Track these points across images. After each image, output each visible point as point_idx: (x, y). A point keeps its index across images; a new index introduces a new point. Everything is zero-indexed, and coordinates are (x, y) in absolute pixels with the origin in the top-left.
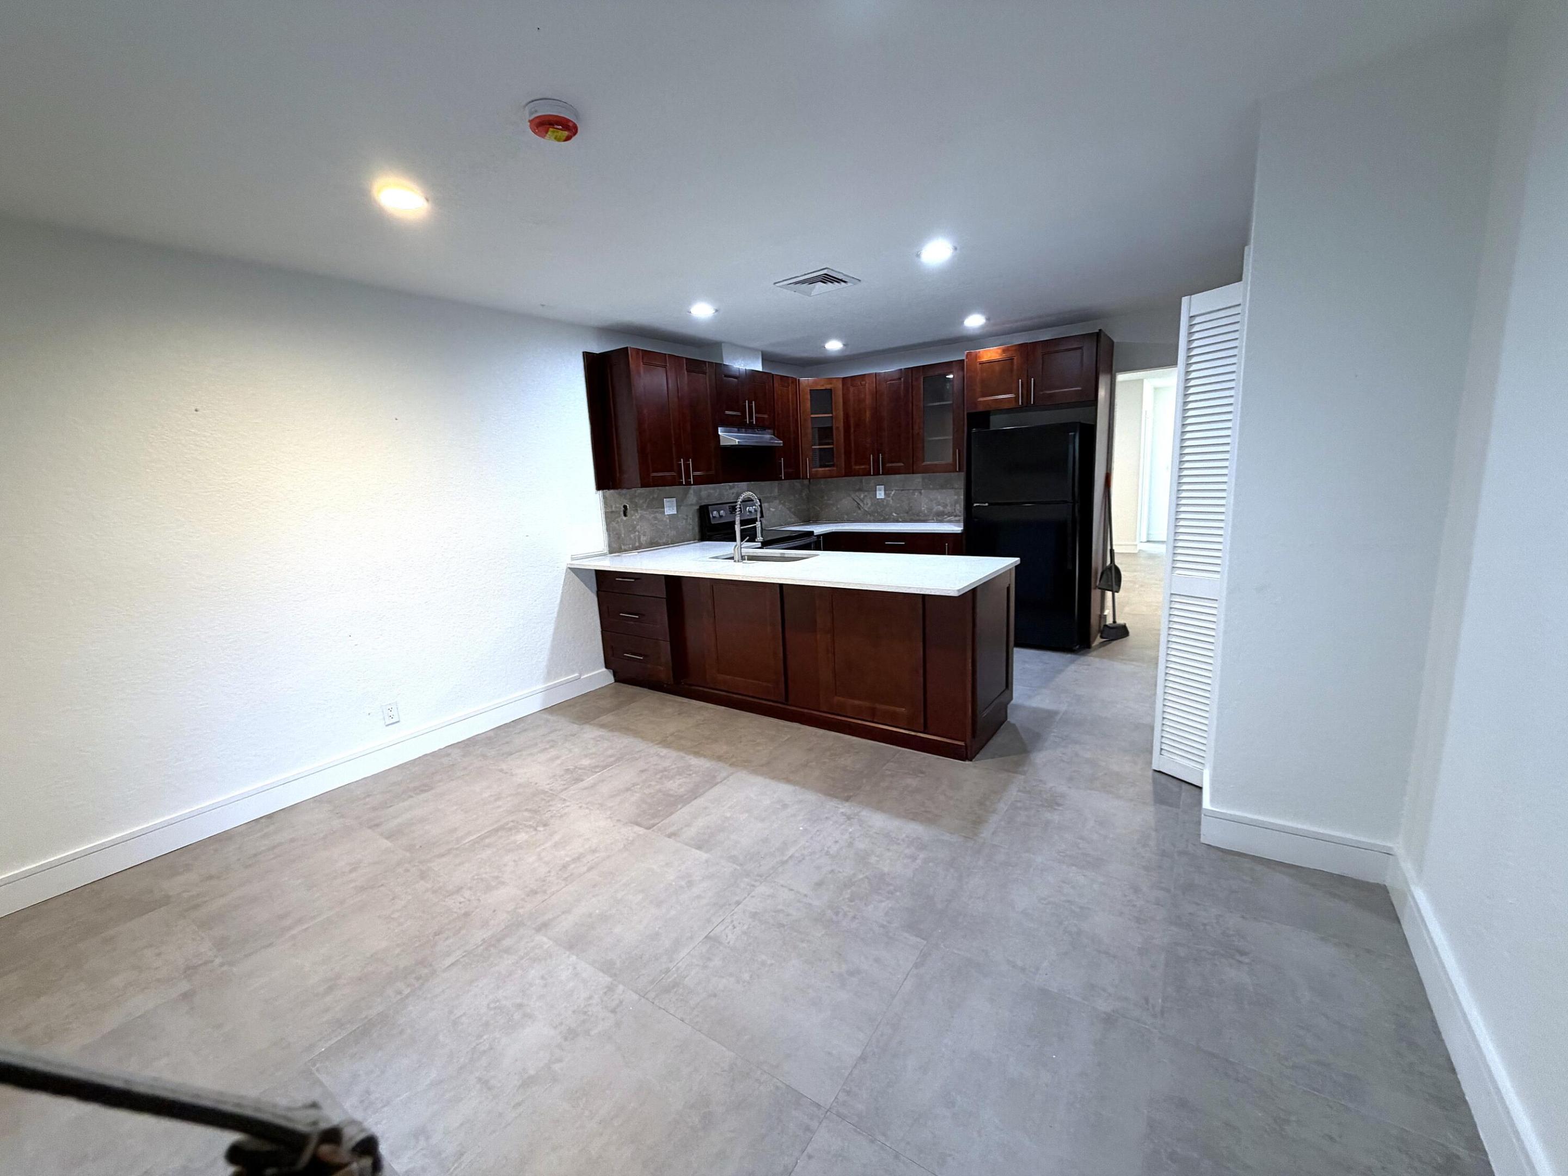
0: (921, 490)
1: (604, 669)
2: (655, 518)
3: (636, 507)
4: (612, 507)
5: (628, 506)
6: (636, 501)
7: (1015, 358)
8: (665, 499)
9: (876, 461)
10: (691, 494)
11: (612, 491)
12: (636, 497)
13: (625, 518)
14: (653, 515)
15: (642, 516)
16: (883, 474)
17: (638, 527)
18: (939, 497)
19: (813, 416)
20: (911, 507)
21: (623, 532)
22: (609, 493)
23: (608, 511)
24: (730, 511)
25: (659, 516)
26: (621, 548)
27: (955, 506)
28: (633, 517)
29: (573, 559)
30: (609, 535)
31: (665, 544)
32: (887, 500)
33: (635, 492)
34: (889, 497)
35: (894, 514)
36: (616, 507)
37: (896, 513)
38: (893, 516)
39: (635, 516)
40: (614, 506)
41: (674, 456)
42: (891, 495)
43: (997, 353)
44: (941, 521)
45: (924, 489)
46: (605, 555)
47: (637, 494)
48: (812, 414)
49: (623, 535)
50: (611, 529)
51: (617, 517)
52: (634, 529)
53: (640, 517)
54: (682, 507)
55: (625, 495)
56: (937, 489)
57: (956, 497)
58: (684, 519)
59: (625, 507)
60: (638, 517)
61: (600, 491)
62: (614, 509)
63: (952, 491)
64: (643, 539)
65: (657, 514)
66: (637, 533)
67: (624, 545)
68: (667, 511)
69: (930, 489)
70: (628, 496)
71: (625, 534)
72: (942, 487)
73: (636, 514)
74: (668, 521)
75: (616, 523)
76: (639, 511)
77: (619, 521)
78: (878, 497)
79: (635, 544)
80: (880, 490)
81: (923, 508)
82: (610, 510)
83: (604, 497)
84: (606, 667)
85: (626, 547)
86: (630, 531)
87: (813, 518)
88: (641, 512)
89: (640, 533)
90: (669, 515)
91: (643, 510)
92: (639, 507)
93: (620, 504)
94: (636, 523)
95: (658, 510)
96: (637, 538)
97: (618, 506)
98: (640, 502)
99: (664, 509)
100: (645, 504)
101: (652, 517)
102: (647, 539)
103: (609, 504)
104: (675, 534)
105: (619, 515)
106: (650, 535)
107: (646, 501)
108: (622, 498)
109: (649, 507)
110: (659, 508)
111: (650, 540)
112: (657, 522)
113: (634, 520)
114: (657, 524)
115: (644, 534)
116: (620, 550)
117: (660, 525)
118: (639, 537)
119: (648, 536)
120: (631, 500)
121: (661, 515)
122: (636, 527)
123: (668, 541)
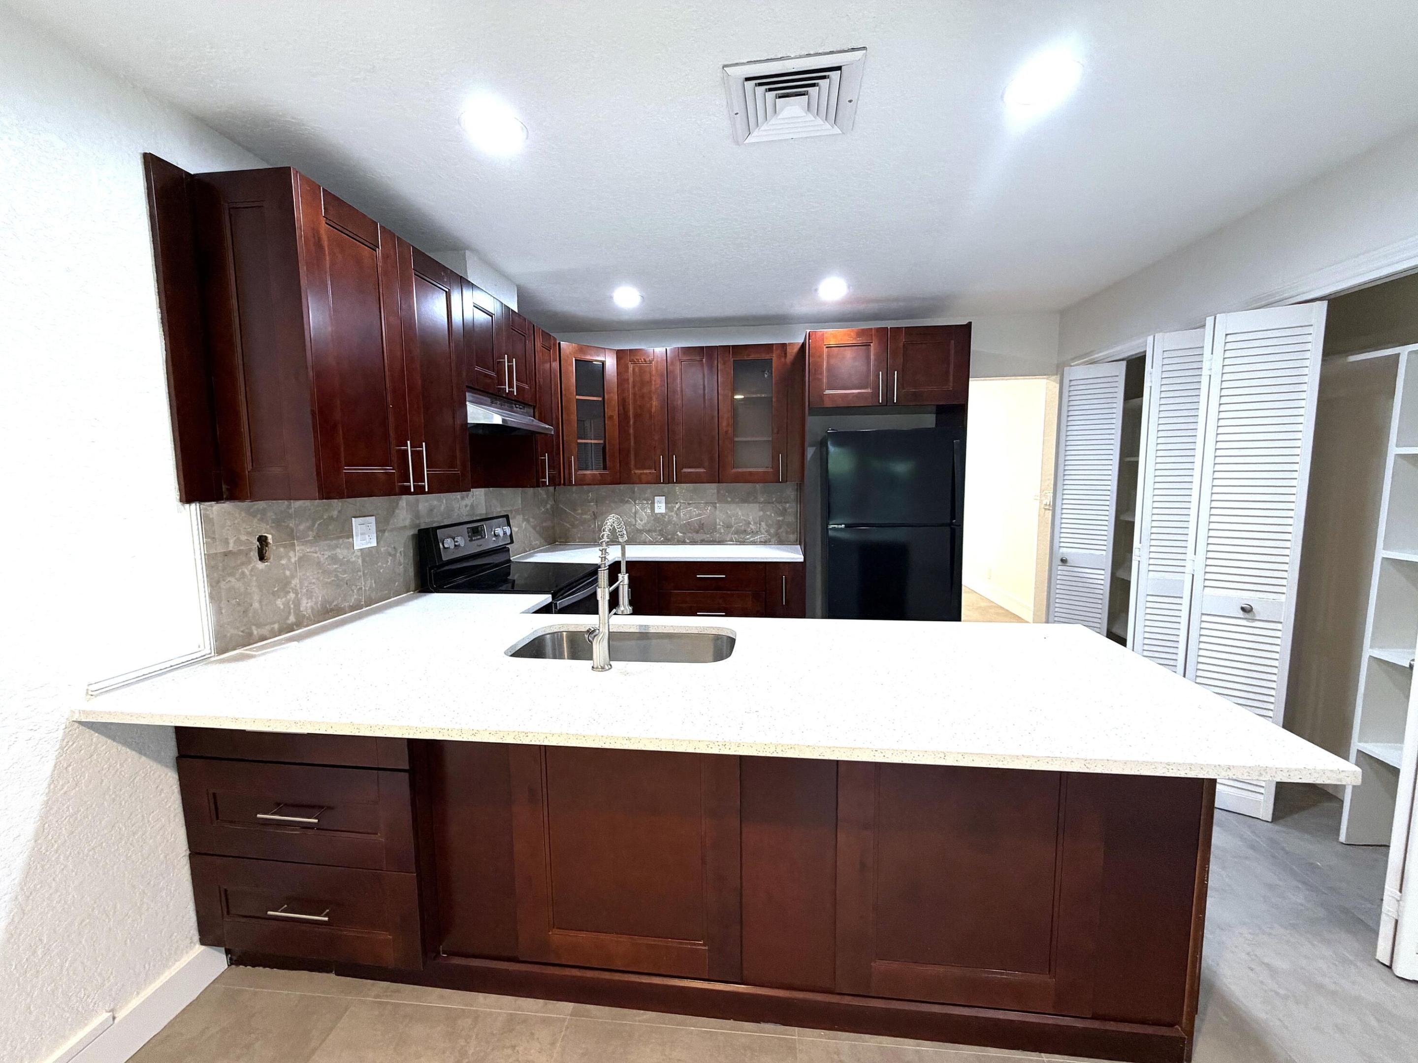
0: (716, 503)
1: (199, 949)
2: (334, 559)
3: (291, 537)
4: (228, 543)
5: (270, 537)
6: (292, 525)
7: (872, 344)
8: (353, 521)
9: (668, 465)
10: (403, 507)
11: (226, 506)
12: (290, 516)
13: (261, 565)
14: (327, 554)
15: (304, 555)
16: (676, 482)
17: (295, 582)
18: (740, 513)
19: (578, 397)
20: (703, 524)
21: (256, 597)
22: (215, 509)
23: (213, 551)
24: (469, 537)
25: (341, 553)
26: (250, 634)
27: (760, 524)
28: (283, 562)
29: (91, 694)
30: (218, 612)
31: (353, 608)
32: (669, 516)
33: (289, 507)
34: (672, 512)
35: (680, 534)
36: (238, 541)
37: (681, 533)
38: (678, 535)
39: (285, 558)
40: (231, 542)
41: (392, 434)
42: (675, 509)
43: (849, 335)
44: (742, 542)
45: (720, 501)
46: (204, 660)
47: (292, 511)
48: (576, 395)
49: (256, 605)
50: (223, 593)
51: (243, 564)
52: (284, 585)
53: (300, 559)
54: (386, 534)
55: (264, 512)
56: (737, 503)
57: (761, 513)
58: (390, 555)
59: (262, 540)
60: (293, 560)
61: (193, 505)
62: (231, 547)
63: (756, 506)
64: (306, 605)
65: (338, 550)
66: (292, 595)
67: (259, 626)
68: (357, 543)
69: (728, 502)
70: (270, 515)
71: (260, 602)
72: (744, 501)
73: (291, 554)
74: (360, 561)
75: (238, 580)
76: (297, 548)
77: (247, 572)
78: (656, 512)
79: (287, 618)
80: (659, 502)
81: (718, 527)
82: (221, 549)
83: (206, 520)
84: (203, 942)
85: (265, 631)
86: (274, 593)
87: (560, 538)
88: (300, 549)
89: (297, 594)
90: (361, 549)
91: (305, 543)
92: (298, 539)
93: (248, 533)
94: (288, 573)
95: (341, 541)
96: (292, 606)
97: (244, 538)
98: (302, 527)
99: (351, 540)
100: (312, 530)
101: (326, 556)
102: (316, 603)
103: (217, 536)
104: (374, 585)
105: (244, 559)
106: (323, 596)
107: (314, 526)
108: (255, 520)
109: (318, 537)
110: (341, 537)
111: (322, 605)
112: (337, 566)
113: (284, 568)
114: (336, 569)
115: (310, 595)
116: (248, 640)
117: (345, 572)
118: (297, 603)
119: (317, 598)
120: (278, 524)
121: (345, 552)
122: (290, 582)
123: (360, 601)
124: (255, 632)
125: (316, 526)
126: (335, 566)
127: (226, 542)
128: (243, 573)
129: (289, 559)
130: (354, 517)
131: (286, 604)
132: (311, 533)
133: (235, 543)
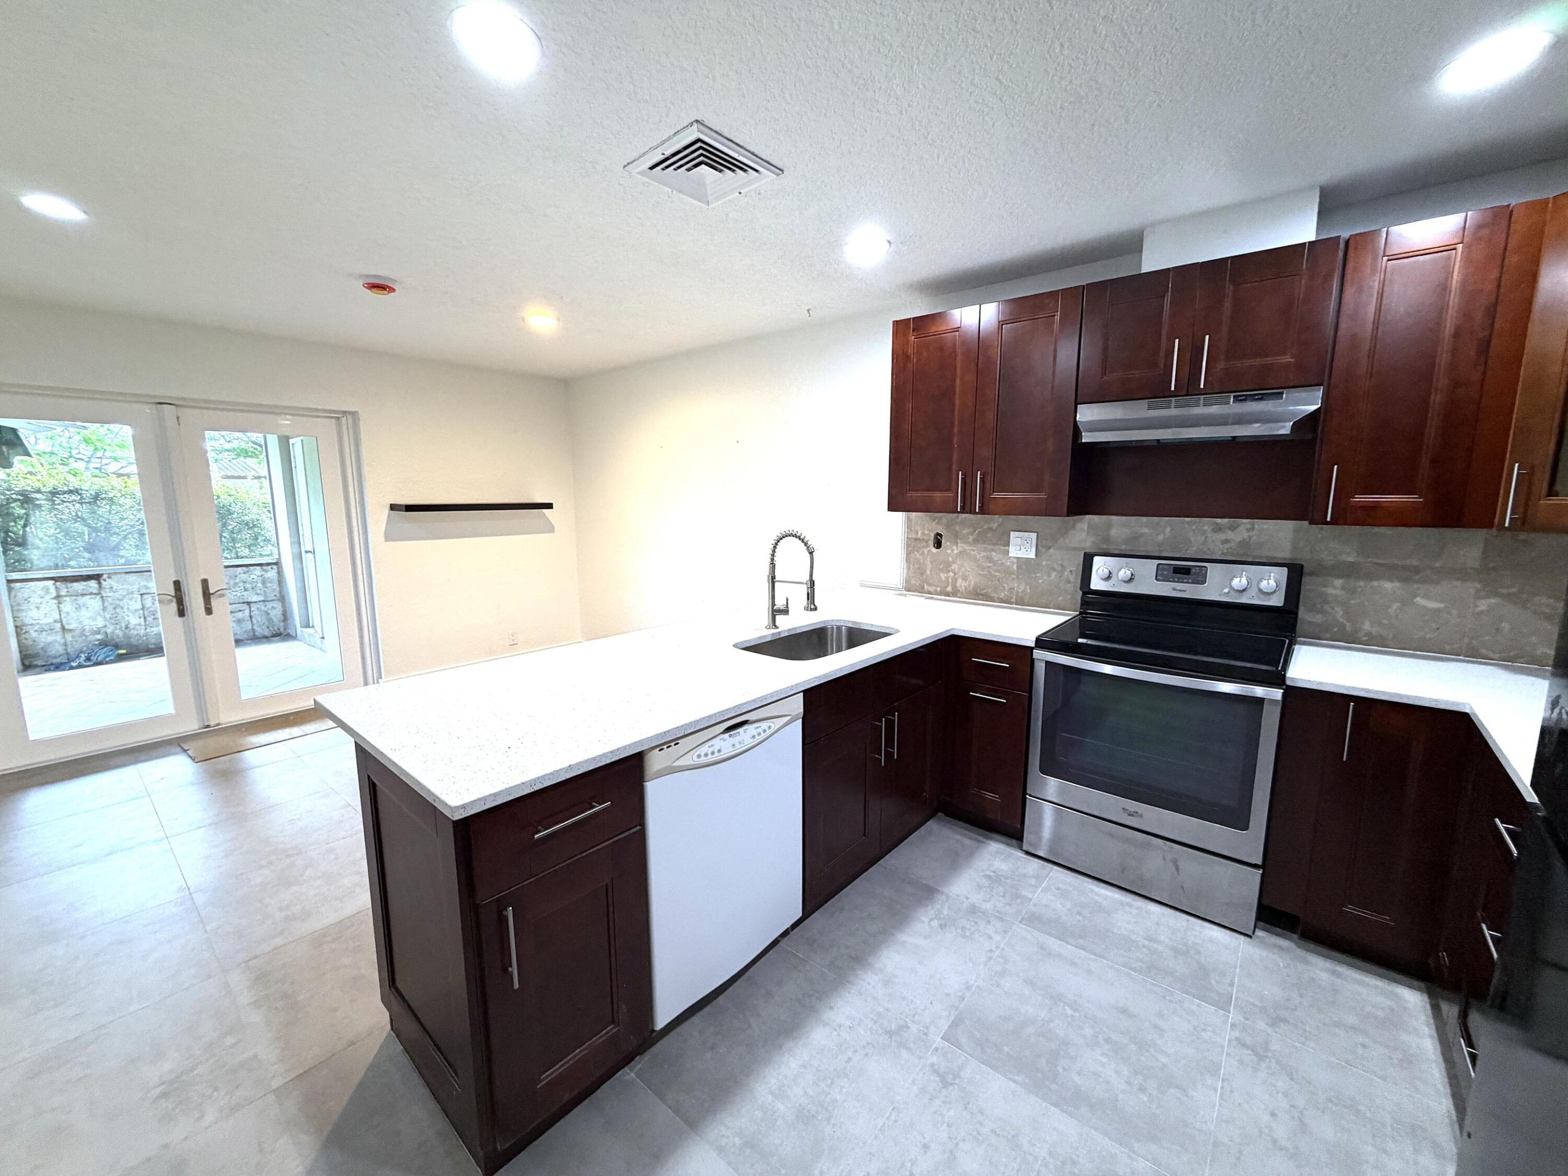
2: (989, 559)
3: (956, 537)
4: (918, 534)
5: (943, 534)
6: (957, 529)
8: (1012, 533)
10: (1082, 529)
11: (920, 514)
12: (957, 523)
13: (934, 550)
14: (983, 554)
15: (964, 551)
17: (954, 566)
21: (928, 568)
22: (915, 516)
23: (910, 536)
25: (996, 556)
26: (923, 587)
28: (949, 551)
30: (909, 568)
31: (1002, 601)
33: (958, 517)
36: (923, 533)
39: (950, 549)
40: (920, 533)
46: (898, 590)
47: (959, 520)
49: (928, 572)
50: (912, 560)
51: (923, 547)
52: (947, 567)
53: (960, 552)
54: (1052, 550)
55: (940, 519)
58: (1053, 569)
59: (940, 535)
60: (955, 552)
62: (919, 537)
64: (961, 584)
65: (994, 554)
66: (951, 574)
67: (929, 585)
68: (1012, 552)
70: (944, 522)
71: (931, 571)
73: (955, 547)
74: (1015, 567)
75: (921, 555)
76: (959, 545)
77: (926, 552)
79: (947, 587)
82: (914, 536)
83: (907, 521)
85: (932, 589)
86: (939, 569)
88: (962, 546)
89: (955, 574)
90: (1018, 558)
91: (968, 543)
92: (960, 539)
93: (929, 530)
94: (950, 559)
95: (997, 547)
96: (950, 581)
97: (926, 532)
98: (964, 532)
99: (1007, 548)
100: (972, 535)
101: (981, 555)
102: (969, 585)
103: (913, 529)
104: (1028, 590)
105: (924, 544)
106: (975, 583)
107: (975, 531)
108: (934, 523)
109: (976, 541)
110: (998, 544)
111: (974, 588)
112: (991, 565)
113: (949, 555)
114: (989, 567)
115: (965, 578)
116: (920, 590)
117: (998, 571)
118: (955, 580)
119: (970, 582)
120: (948, 527)
121: (1000, 556)
122: (951, 566)
123: (1012, 598)
124: (926, 588)
125: (977, 532)
126: (989, 564)
127: (917, 532)
128: (923, 552)
129: (953, 550)
130: (1013, 531)
131: (947, 578)
132: (970, 537)
133: (922, 533)
